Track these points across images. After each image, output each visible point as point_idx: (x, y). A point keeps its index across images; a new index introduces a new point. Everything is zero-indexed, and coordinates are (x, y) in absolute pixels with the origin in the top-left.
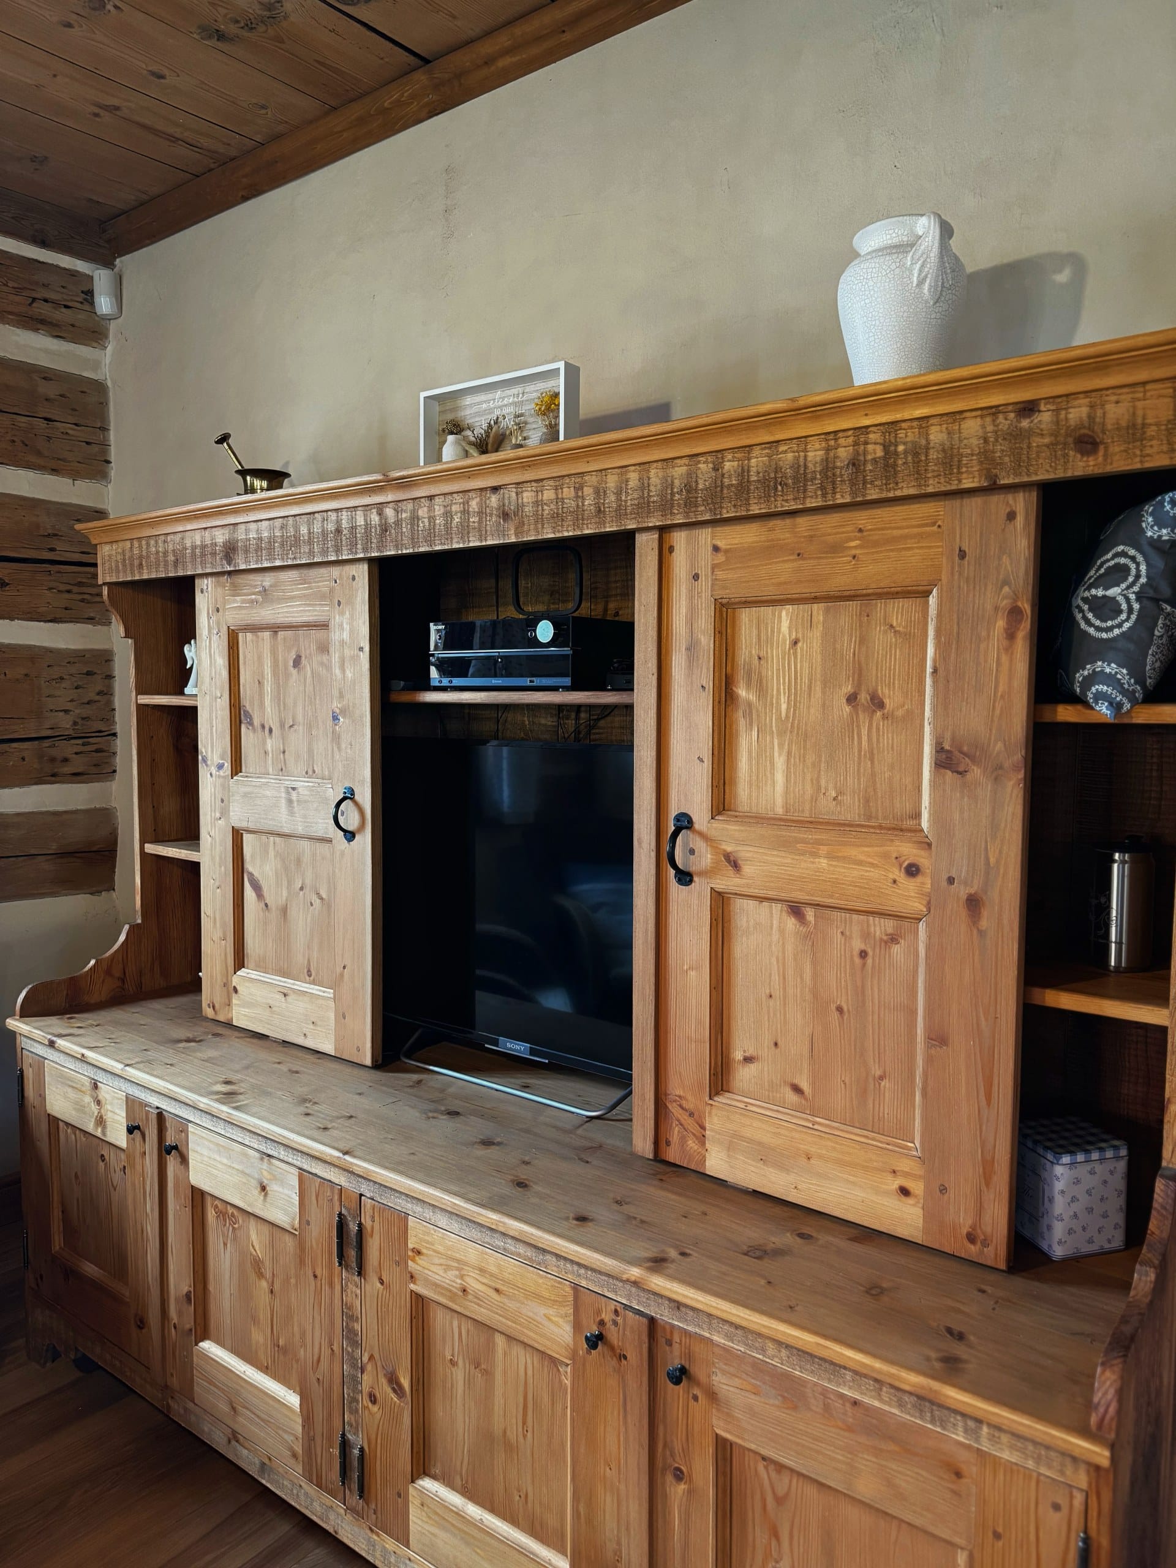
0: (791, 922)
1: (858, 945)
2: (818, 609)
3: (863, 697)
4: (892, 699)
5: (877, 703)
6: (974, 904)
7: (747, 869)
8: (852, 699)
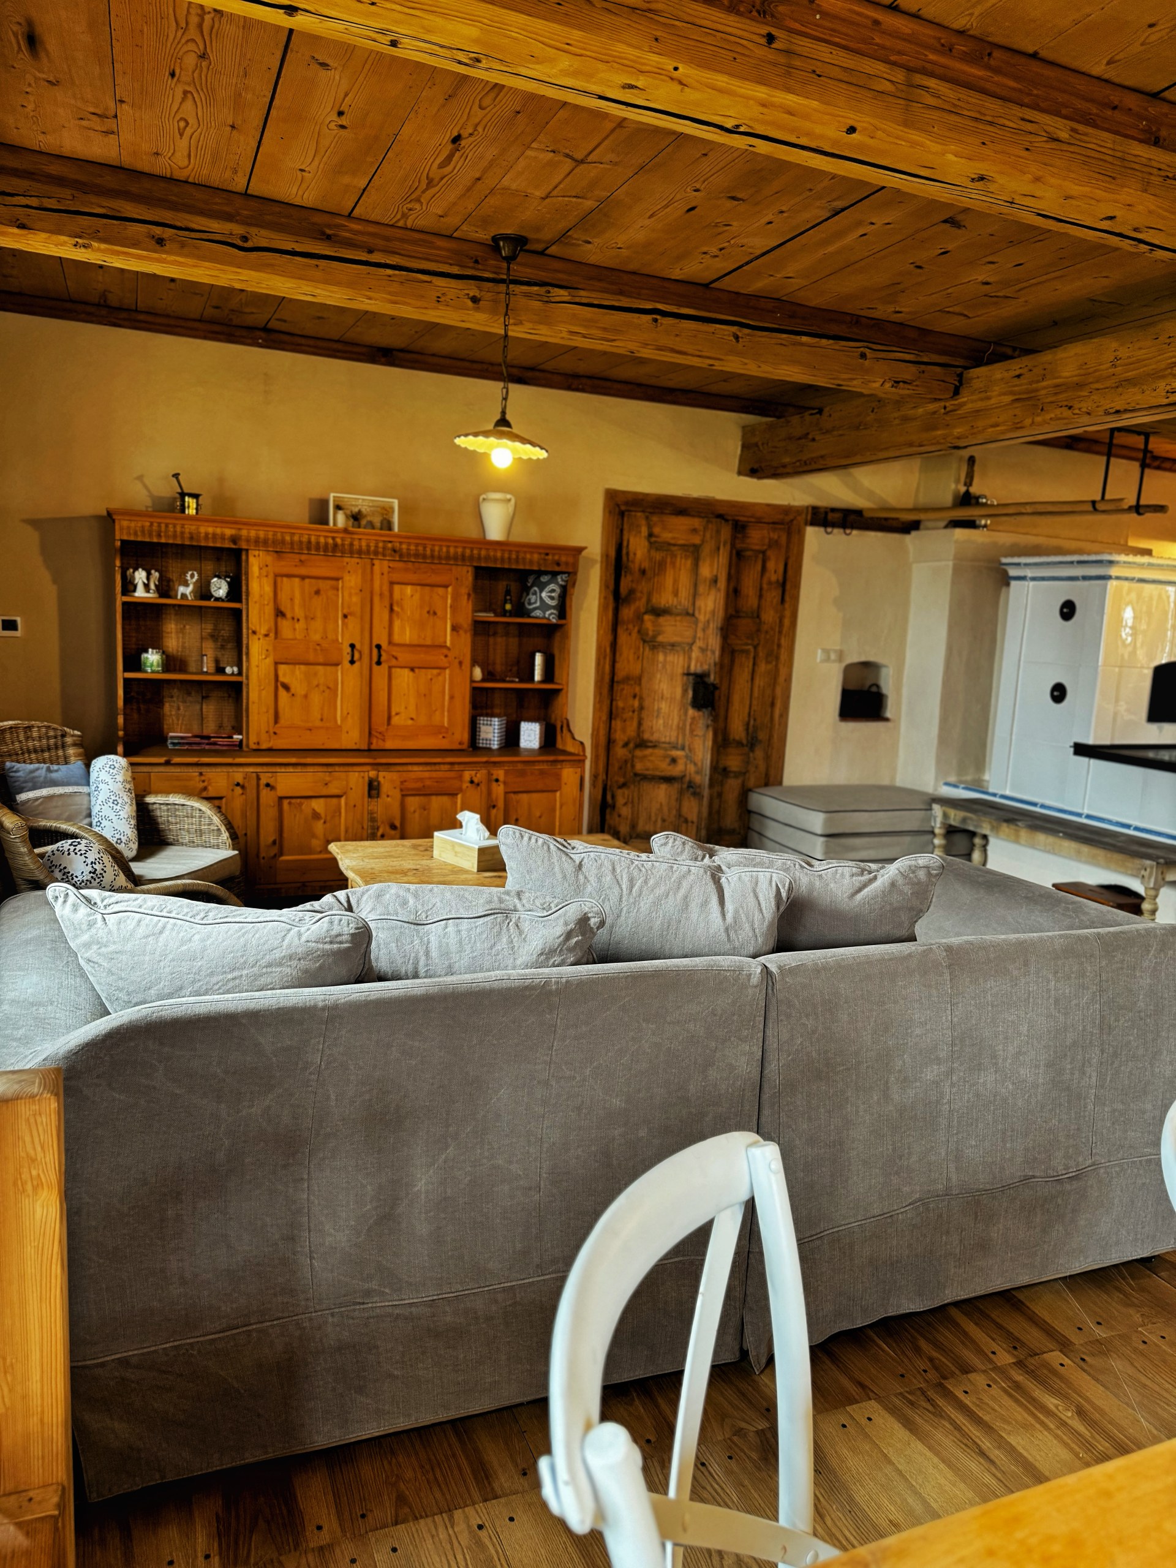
0: (411, 674)
1: (430, 677)
2: (419, 588)
3: (432, 612)
4: (439, 613)
5: (435, 613)
6: (461, 663)
7: (400, 659)
8: (428, 612)
